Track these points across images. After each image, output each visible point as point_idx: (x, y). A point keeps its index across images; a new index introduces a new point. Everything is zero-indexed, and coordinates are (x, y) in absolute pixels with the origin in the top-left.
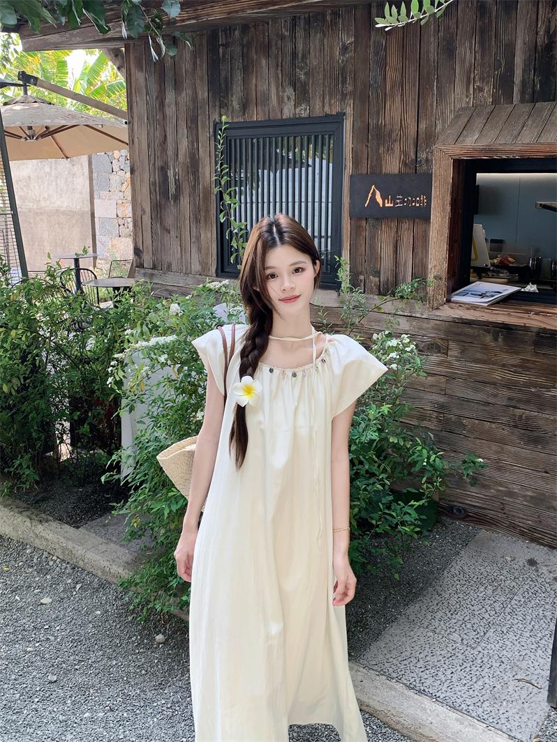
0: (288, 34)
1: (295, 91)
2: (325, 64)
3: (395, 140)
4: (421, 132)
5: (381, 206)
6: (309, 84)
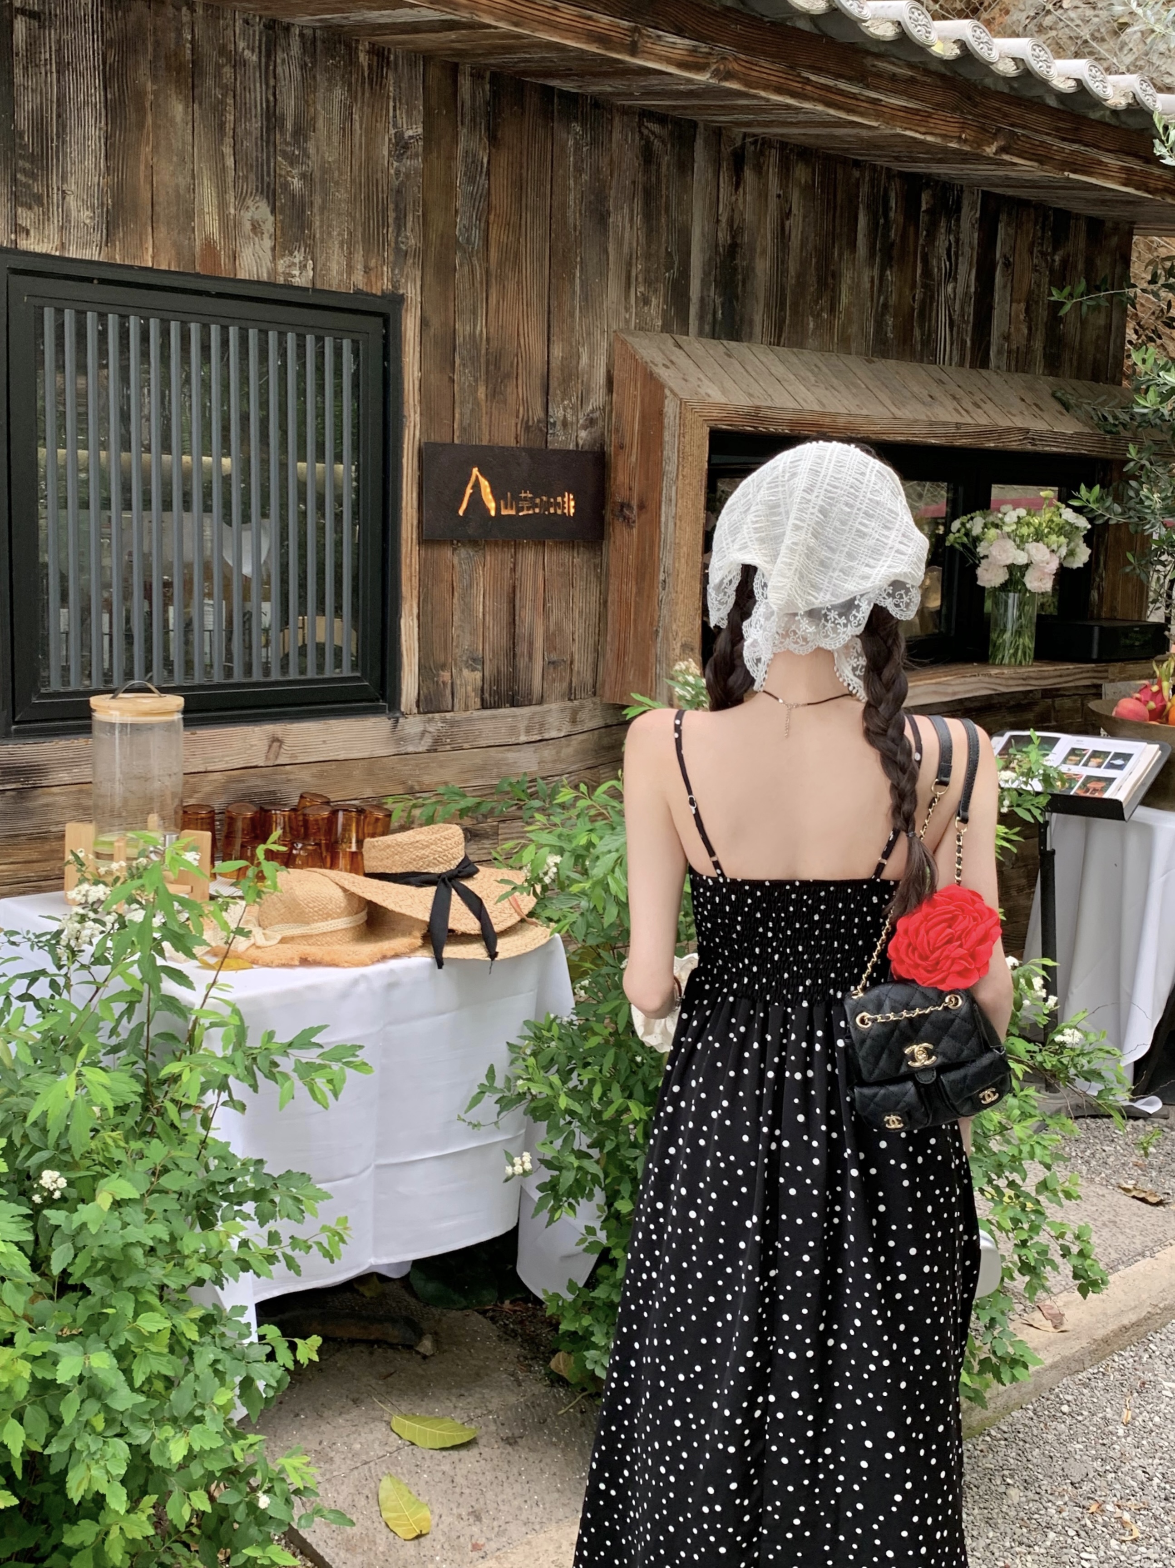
0: (255, 58)
1: (273, 212)
2: (356, 168)
3: (508, 376)
4: (553, 365)
5: (493, 513)
6: (312, 203)
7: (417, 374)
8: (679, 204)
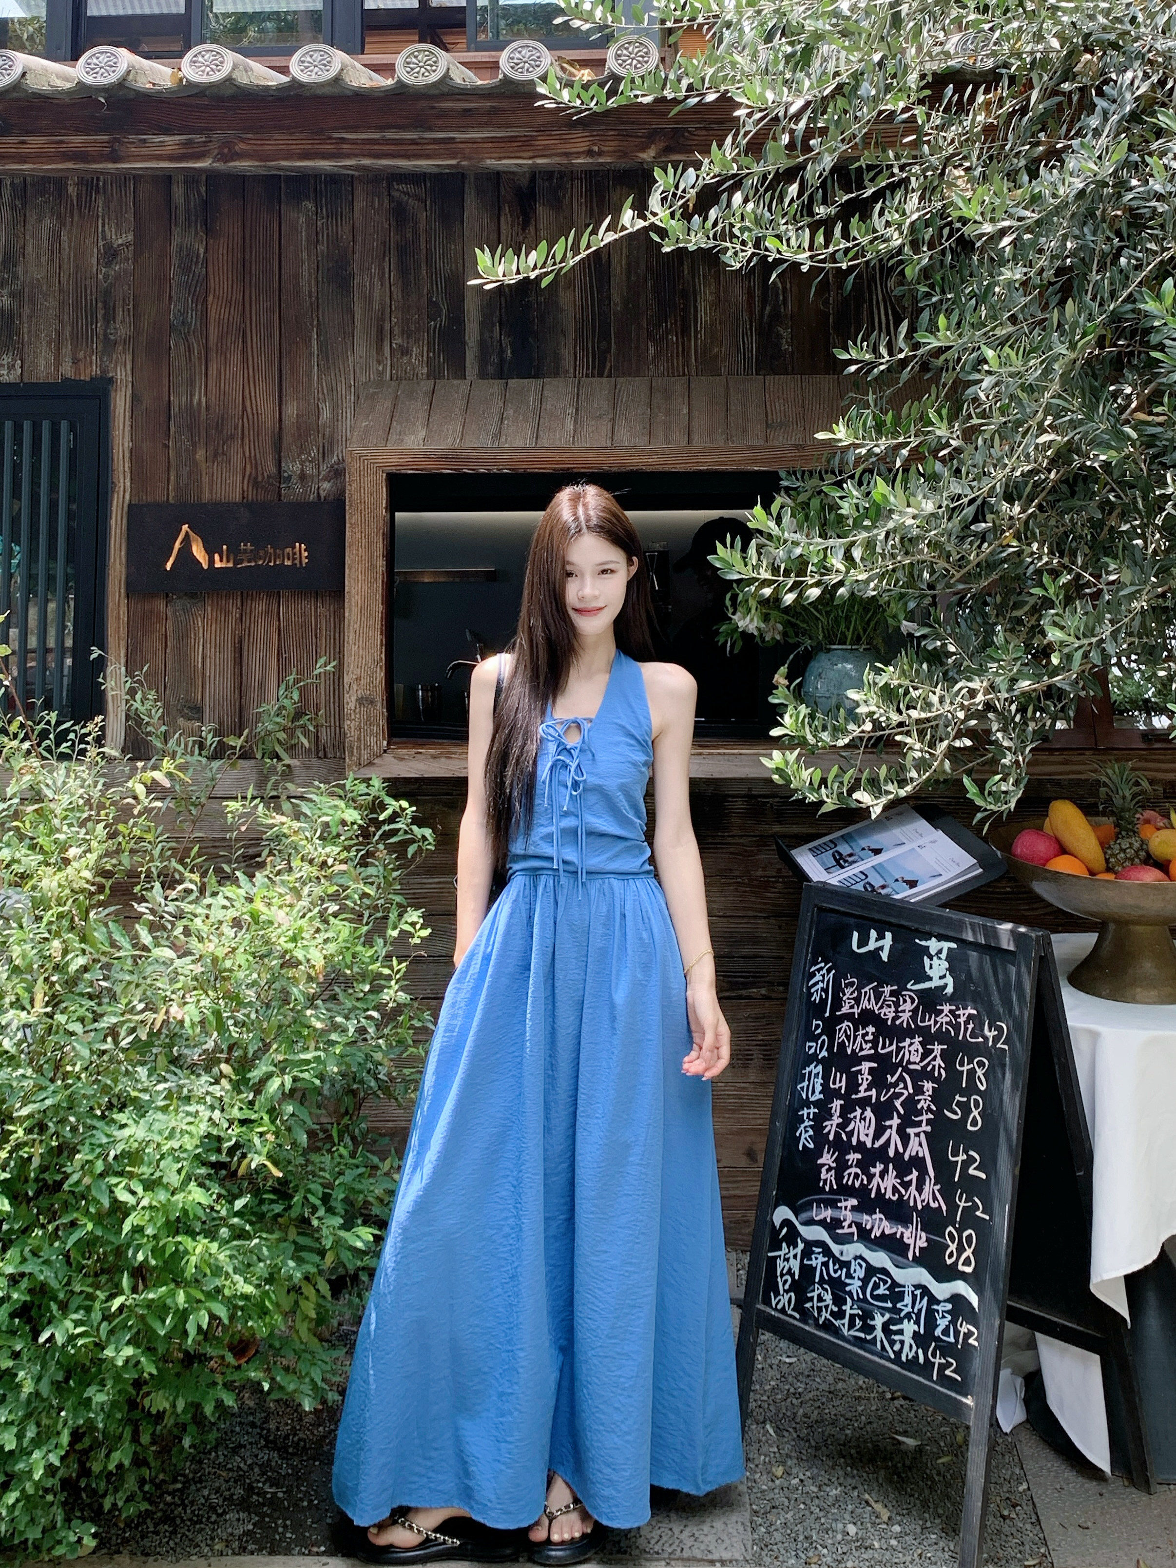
3: (232, 437)
4: (286, 423)
5: (205, 566)
6: (21, 315)
7: (127, 444)
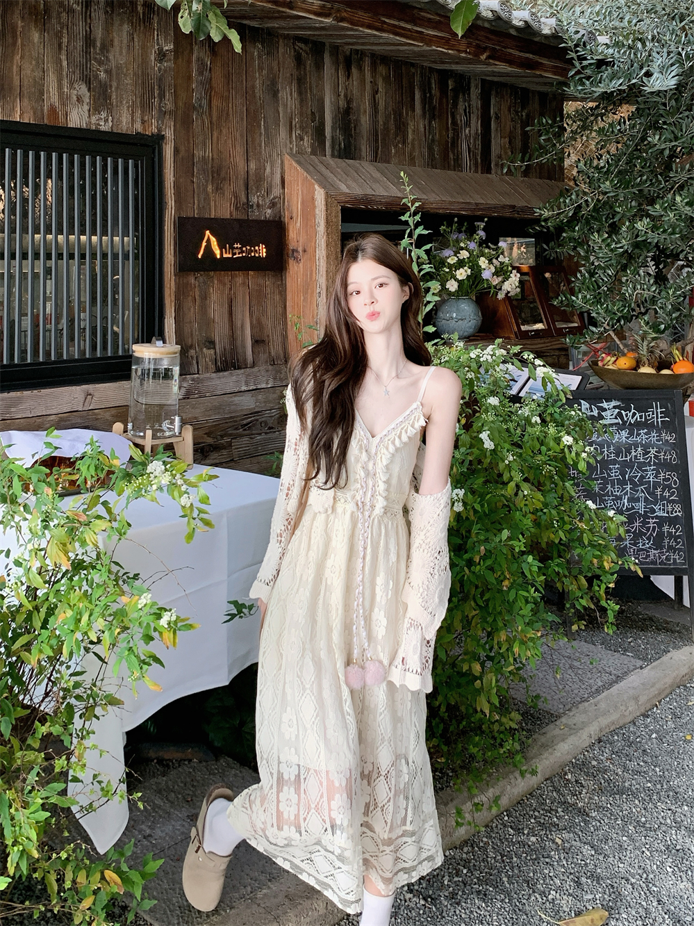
0: (79, 9)
1: (89, 90)
2: (136, 67)
3: (224, 179)
4: (251, 173)
5: (218, 257)
6: (111, 86)
7: (172, 179)
8: (317, 86)
